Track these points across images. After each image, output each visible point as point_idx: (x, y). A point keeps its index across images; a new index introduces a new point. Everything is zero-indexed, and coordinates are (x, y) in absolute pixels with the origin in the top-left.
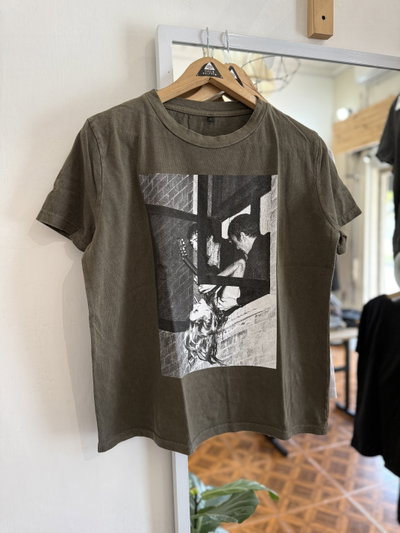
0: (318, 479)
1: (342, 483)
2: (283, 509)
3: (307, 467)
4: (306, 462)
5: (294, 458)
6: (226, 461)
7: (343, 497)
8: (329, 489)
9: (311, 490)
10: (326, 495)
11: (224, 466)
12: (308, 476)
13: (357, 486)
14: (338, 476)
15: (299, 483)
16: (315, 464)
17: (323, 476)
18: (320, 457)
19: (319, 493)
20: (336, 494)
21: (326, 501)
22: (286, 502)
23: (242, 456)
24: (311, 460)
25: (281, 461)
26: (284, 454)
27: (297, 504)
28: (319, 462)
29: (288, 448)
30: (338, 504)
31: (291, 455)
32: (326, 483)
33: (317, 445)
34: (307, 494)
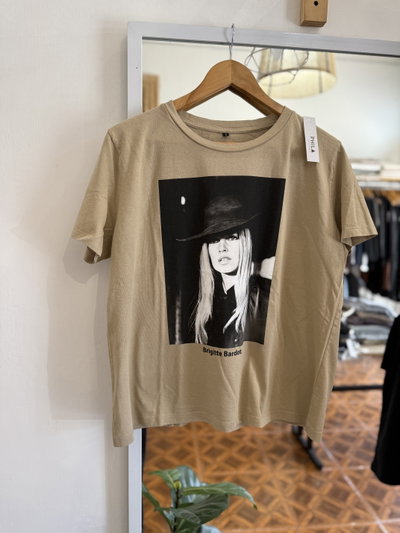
0: (350, 499)
1: (376, 508)
2: (304, 523)
3: (341, 485)
4: (341, 480)
5: (328, 473)
6: (257, 464)
7: (375, 523)
8: (360, 512)
9: (340, 509)
10: (355, 518)
11: (253, 468)
12: (339, 494)
13: (392, 515)
14: (373, 501)
15: (328, 499)
16: (350, 483)
17: (356, 497)
18: (358, 476)
19: (348, 514)
20: (366, 519)
21: (353, 524)
22: (310, 516)
23: (274, 462)
24: (346, 478)
25: (314, 474)
26: (319, 467)
27: (321, 521)
28: (356, 481)
29: (324, 462)
30: (367, 529)
31: (325, 470)
32: (358, 505)
33: (358, 464)
34: (334, 512)
